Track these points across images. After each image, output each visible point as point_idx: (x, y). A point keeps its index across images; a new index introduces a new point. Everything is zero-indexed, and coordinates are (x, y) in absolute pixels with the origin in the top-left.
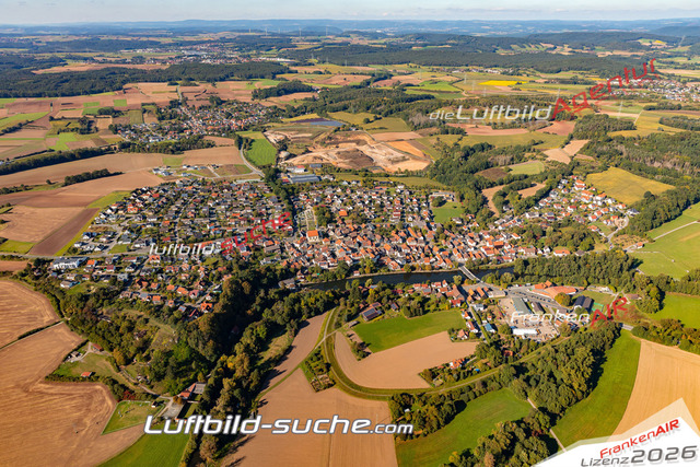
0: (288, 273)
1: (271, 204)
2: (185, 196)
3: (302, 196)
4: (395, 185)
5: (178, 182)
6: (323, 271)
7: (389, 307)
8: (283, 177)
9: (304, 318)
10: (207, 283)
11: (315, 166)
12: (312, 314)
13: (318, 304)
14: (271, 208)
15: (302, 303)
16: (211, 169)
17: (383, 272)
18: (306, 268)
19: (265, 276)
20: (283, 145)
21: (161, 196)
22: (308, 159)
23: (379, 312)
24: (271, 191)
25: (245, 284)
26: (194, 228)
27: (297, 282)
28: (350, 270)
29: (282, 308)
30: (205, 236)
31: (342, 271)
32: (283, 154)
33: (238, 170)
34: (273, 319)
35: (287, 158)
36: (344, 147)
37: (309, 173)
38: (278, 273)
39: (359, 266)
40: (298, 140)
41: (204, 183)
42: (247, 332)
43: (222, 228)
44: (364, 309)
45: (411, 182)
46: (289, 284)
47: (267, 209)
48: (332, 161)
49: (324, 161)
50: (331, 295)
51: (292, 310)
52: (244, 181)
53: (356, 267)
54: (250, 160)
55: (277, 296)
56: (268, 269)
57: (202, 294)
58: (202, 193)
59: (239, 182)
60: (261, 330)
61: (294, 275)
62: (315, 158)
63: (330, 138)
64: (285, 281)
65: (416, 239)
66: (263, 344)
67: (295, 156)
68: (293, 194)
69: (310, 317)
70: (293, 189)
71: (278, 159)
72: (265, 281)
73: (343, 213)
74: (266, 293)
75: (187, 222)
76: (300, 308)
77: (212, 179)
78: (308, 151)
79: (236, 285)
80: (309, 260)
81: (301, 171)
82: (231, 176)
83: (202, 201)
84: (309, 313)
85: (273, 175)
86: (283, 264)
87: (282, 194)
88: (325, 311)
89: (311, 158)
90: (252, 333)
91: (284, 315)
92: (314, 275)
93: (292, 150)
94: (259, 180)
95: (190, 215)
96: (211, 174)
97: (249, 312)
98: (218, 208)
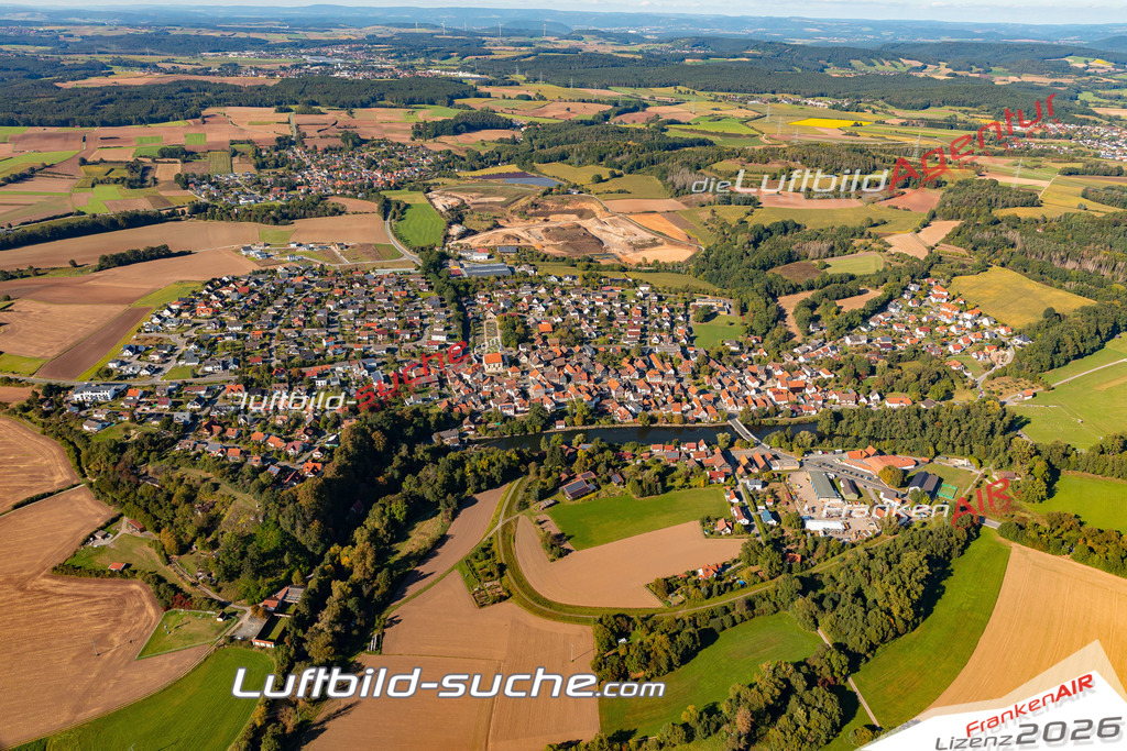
0: (448, 421)
1: (428, 308)
2: (289, 292)
3: (481, 299)
4: (635, 285)
5: (280, 269)
6: (506, 418)
7: (609, 480)
8: (453, 266)
9: (469, 492)
10: (316, 431)
11: (505, 250)
12: (483, 486)
13: (494, 471)
14: (429, 315)
15: (468, 469)
16: (336, 250)
17: (603, 423)
18: (479, 413)
19: (410, 423)
20: (457, 215)
21: (252, 291)
22: (496, 238)
23: (592, 486)
24: (431, 288)
25: (377, 435)
26: (301, 344)
27: (462, 435)
28: (550, 421)
29: (434, 474)
30: (318, 356)
31: (536, 419)
32: (456, 230)
33: (380, 252)
34: (419, 491)
35: (462, 236)
36: (559, 221)
37: (495, 262)
38: (432, 419)
39: (565, 413)
40: (482, 208)
41: (323, 272)
42: (376, 510)
43: (348, 345)
44: (567, 481)
45: (661, 280)
46: (449, 438)
47: (422, 317)
48: (535, 243)
49: (522, 243)
50: (514, 457)
51: (451, 479)
52: (388, 272)
53: (560, 413)
54: (400, 238)
55: (427, 456)
56: (416, 413)
57: (307, 448)
58: (318, 289)
59: (380, 272)
60: (398, 508)
61: (458, 423)
62: (508, 237)
63: (535, 205)
64: (442, 434)
65: (662, 374)
66: (400, 530)
67: (475, 233)
68: (467, 294)
69: (479, 491)
70: (467, 286)
71: (447, 237)
72: (410, 432)
73: (546, 326)
74: (411, 451)
75: (290, 333)
76: (463, 477)
77: (337, 266)
78: (497, 226)
79: (362, 436)
80: (484, 401)
81: (483, 257)
82: (367, 263)
83: (318, 302)
84: (478, 484)
85: (436, 263)
86: (442, 406)
87: (449, 294)
88: (504, 482)
89: (500, 238)
90: (384, 513)
91: (437, 486)
92: (491, 425)
93: (470, 223)
94: (412, 270)
95: (297, 323)
96: (335, 259)
97: (381, 479)
98: (342, 313)
